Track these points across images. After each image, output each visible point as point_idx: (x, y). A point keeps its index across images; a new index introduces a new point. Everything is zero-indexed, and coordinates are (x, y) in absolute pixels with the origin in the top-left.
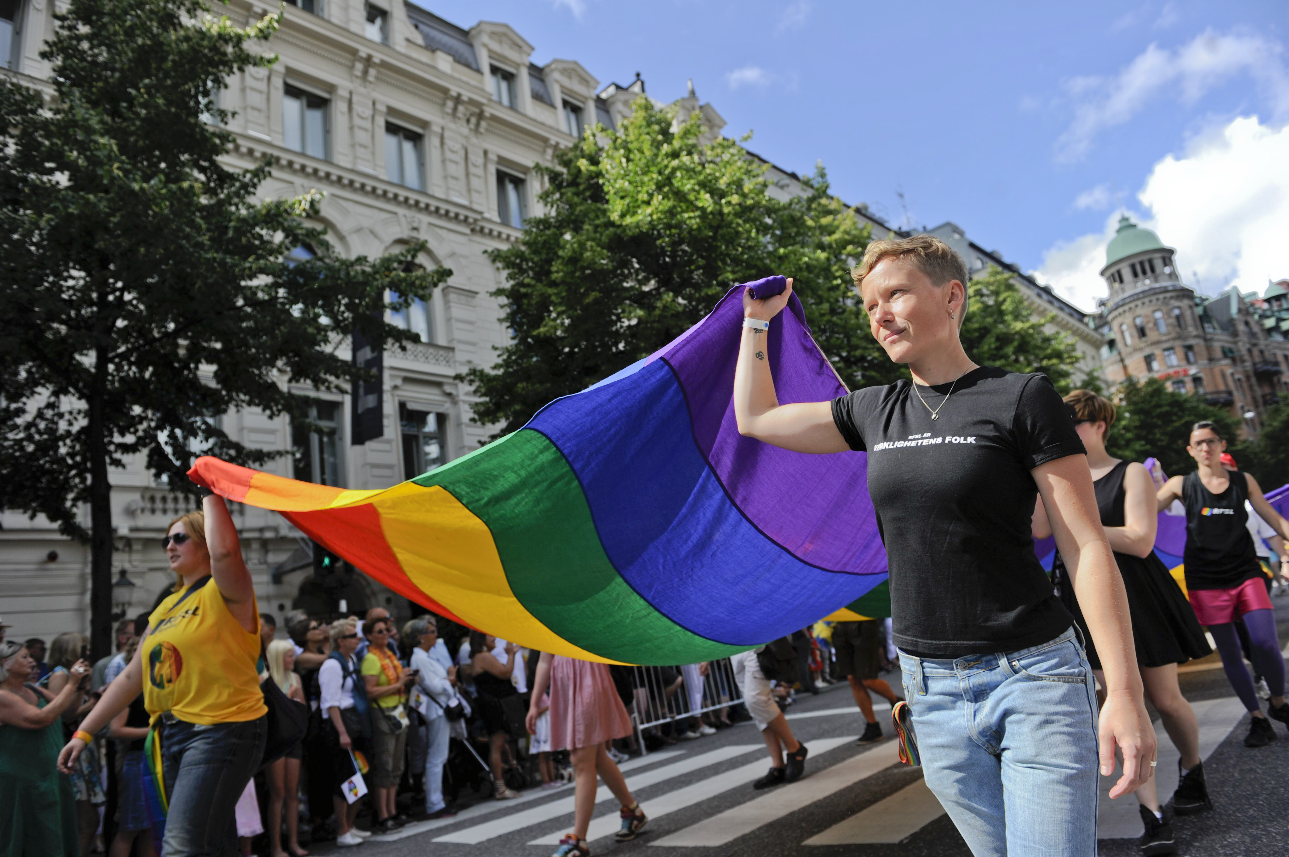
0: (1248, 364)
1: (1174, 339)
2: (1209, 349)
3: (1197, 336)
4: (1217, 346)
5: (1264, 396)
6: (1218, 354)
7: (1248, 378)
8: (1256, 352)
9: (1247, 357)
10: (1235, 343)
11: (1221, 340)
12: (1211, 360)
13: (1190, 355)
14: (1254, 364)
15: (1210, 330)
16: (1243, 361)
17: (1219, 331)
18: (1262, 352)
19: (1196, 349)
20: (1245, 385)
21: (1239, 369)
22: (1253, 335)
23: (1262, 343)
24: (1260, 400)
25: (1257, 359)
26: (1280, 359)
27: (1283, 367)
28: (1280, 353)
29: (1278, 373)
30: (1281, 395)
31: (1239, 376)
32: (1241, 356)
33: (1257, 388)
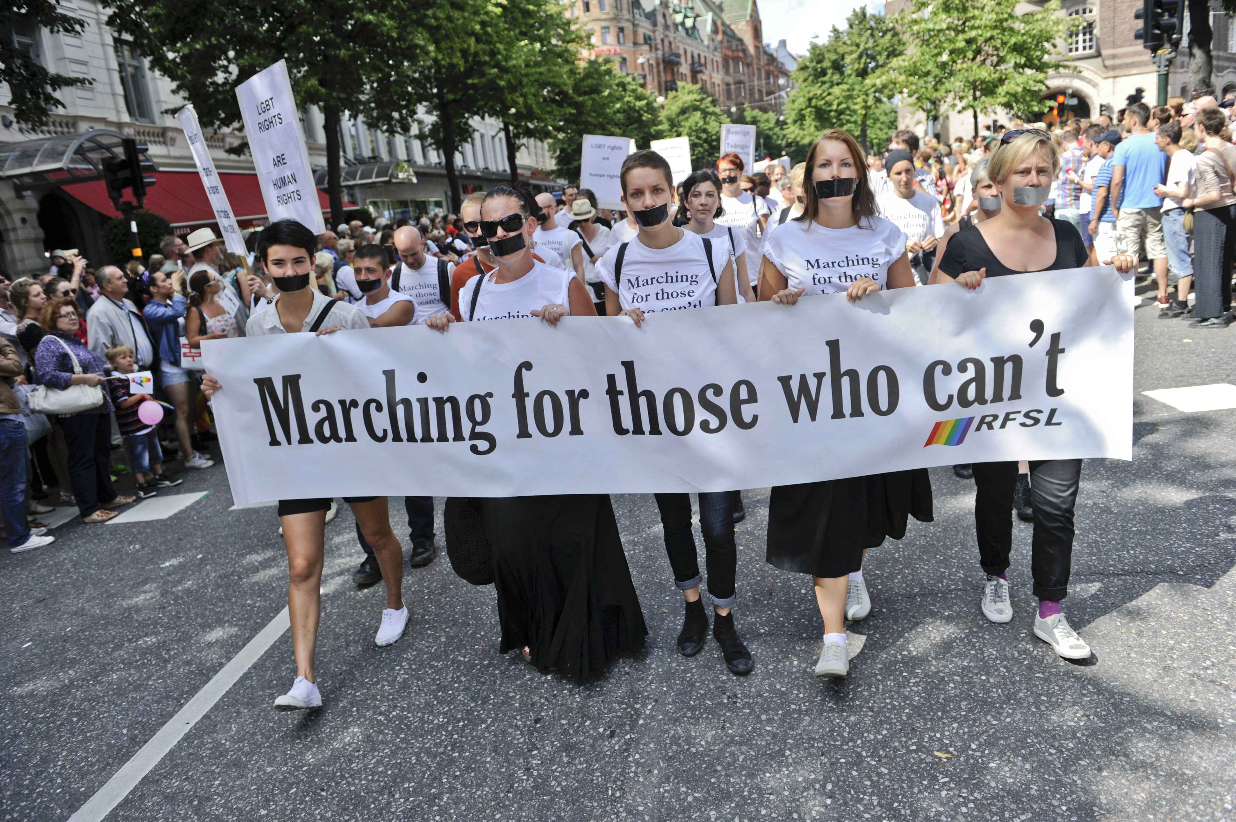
0: (660, 53)
1: (611, 20)
2: (635, 33)
3: (628, 20)
4: (641, 31)
5: (666, 82)
6: (641, 40)
7: (658, 64)
8: (666, 43)
9: (660, 46)
10: (654, 32)
11: (645, 28)
12: (635, 44)
13: (621, 35)
14: (664, 55)
15: (637, 16)
16: (657, 49)
17: (643, 18)
18: (670, 43)
19: (626, 32)
20: (655, 70)
21: (653, 55)
22: (666, 27)
23: (671, 35)
24: (663, 84)
25: (667, 49)
26: (681, 52)
27: (682, 60)
28: (681, 47)
29: (678, 64)
30: (680, 84)
31: (653, 62)
32: (656, 45)
33: (662, 74)
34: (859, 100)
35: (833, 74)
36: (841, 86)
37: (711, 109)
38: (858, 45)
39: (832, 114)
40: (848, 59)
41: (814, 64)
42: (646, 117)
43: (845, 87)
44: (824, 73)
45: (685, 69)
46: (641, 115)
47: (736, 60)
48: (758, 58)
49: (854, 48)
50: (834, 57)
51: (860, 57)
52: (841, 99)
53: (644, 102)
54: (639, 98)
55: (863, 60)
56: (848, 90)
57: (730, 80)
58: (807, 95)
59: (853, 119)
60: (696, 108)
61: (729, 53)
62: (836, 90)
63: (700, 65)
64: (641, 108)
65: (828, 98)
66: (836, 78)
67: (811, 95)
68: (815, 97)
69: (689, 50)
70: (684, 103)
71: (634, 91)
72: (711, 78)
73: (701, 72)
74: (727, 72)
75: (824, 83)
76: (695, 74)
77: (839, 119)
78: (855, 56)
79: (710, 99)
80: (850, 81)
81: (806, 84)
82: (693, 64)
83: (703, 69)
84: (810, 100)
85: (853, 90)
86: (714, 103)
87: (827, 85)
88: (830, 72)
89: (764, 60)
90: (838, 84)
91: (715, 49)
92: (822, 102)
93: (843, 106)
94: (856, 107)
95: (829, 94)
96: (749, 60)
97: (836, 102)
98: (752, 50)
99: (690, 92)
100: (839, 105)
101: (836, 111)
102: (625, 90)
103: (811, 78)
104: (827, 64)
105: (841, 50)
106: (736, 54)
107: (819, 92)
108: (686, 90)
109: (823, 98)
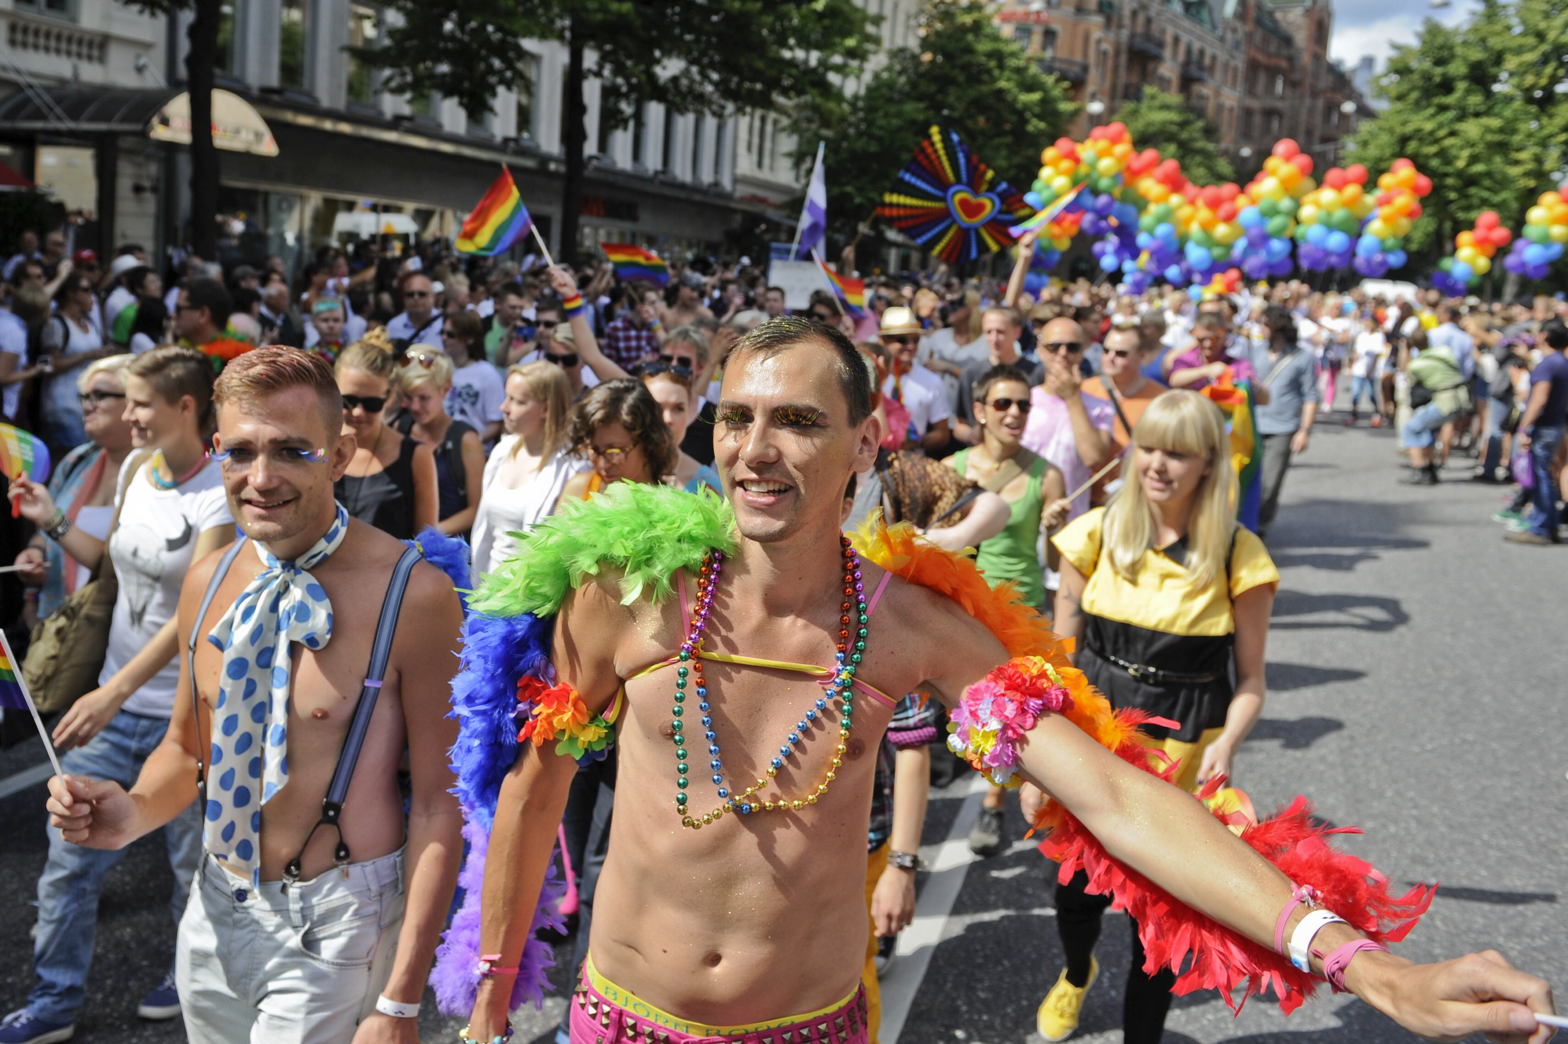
0: (1125, 34)
5: (1125, 84)
7: (1117, 53)
8: (1141, 19)
9: (1127, 21)
12: (1079, 10)
14: (1133, 36)
16: (1120, 26)
18: (1149, 21)
20: (1110, 63)
21: (1112, 36)
24: (1120, 89)
25: (1140, 28)
26: (1169, 39)
27: (1167, 53)
28: (1170, 32)
29: (1158, 59)
30: (1149, 90)
31: (1106, 46)
32: (1120, 18)
33: (1123, 73)
34: (1523, 155)
35: (1468, 92)
36: (1486, 121)
37: (1201, 144)
38: (1541, 36)
39: (1450, 181)
40: (1511, 63)
41: (1427, 64)
42: (1036, 125)
43: (1495, 123)
44: (1447, 86)
45: (1169, 69)
46: (1026, 122)
47: (1273, 72)
48: (1316, 76)
49: (1531, 40)
50: (1477, 55)
51: (1545, 60)
52: (1480, 149)
53: (1036, 96)
54: (1030, 86)
55: (1549, 70)
56: (1501, 130)
57: (1255, 104)
58: (1399, 130)
59: (1497, 199)
60: (1170, 138)
61: (1261, 58)
62: (1471, 128)
63: (1201, 67)
64: (1027, 107)
65: (1448, 142)
66: (1475, 100)
67: (1409, 129)
68: (1417, 135)
69: (1185, 39)
70: (1149, 124)
71: (1019, 71)
72: (1218, 93)
73: (1200, 80)
74: (1251, 91)
75: (1443, 108)
76: (1187, 82)
77: (1464, 196)
78: (1530, 57)
79: (1200, 124)
80: (1508, 113)
81: (1399, 105)
82: (1187, 64)
83: (1206, 75)
84: (1404, 140)
85: (1514, 131)
86: (1210, 132)
87: (1451, 114)
88: (1461, 86)
89: (1325, 81)
90: (1477, 115)
91: (1237, 45)
92: (1432, 149)
93: (1479, 168)
94: (1514, 171)
95: (1453, 134)
96: (1297, 76)
97: (1466, 153)
98: (1306, 59)
99: (1165, 107)
100: (1474, 159)
101: (1460, 174)
102: (1001, 66)
103: (1415, 95)
104: (1457, 68)
105: (1495, 43)
106: (1274, 62)
107: (1428, 126)
108: (1157, 103)
109: (1437, 141)
